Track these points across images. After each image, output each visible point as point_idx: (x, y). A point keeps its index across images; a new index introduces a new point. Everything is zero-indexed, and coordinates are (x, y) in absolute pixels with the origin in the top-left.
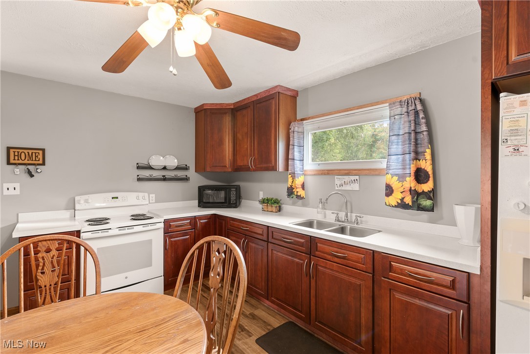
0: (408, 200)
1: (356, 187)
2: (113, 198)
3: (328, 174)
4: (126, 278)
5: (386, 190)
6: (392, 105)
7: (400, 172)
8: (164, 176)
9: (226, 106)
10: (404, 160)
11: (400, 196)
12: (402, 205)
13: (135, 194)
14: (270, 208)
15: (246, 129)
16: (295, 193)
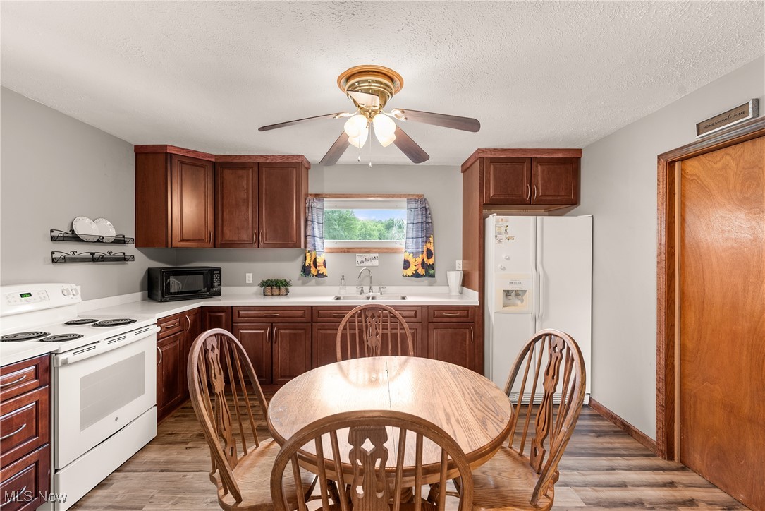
0: (422, 271)
1: (376, 263)
2: (22, 295)
3: (348, 252)
4: (116, 419)
5: (404, 264)
6: (409, 200)
7: (414, 251)
8: (93, 254)
9: (203, 157)
10: (417, 242)
11: (415, 268)
12: (417, 275)
13: (58, 287)
14: (276, 292)
15: (244, 195)
16: (313, 271)
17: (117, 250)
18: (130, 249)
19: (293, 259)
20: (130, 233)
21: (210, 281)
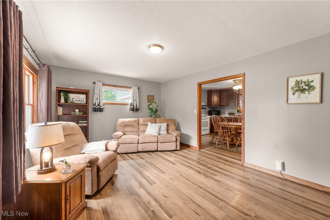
14: (232, 115)
15: (225, 96)
16: (240, 111)
17: (205, 107)
18: (206, 107)
19: (236, 109)
20: (207, 105)
21: (218, 113)
